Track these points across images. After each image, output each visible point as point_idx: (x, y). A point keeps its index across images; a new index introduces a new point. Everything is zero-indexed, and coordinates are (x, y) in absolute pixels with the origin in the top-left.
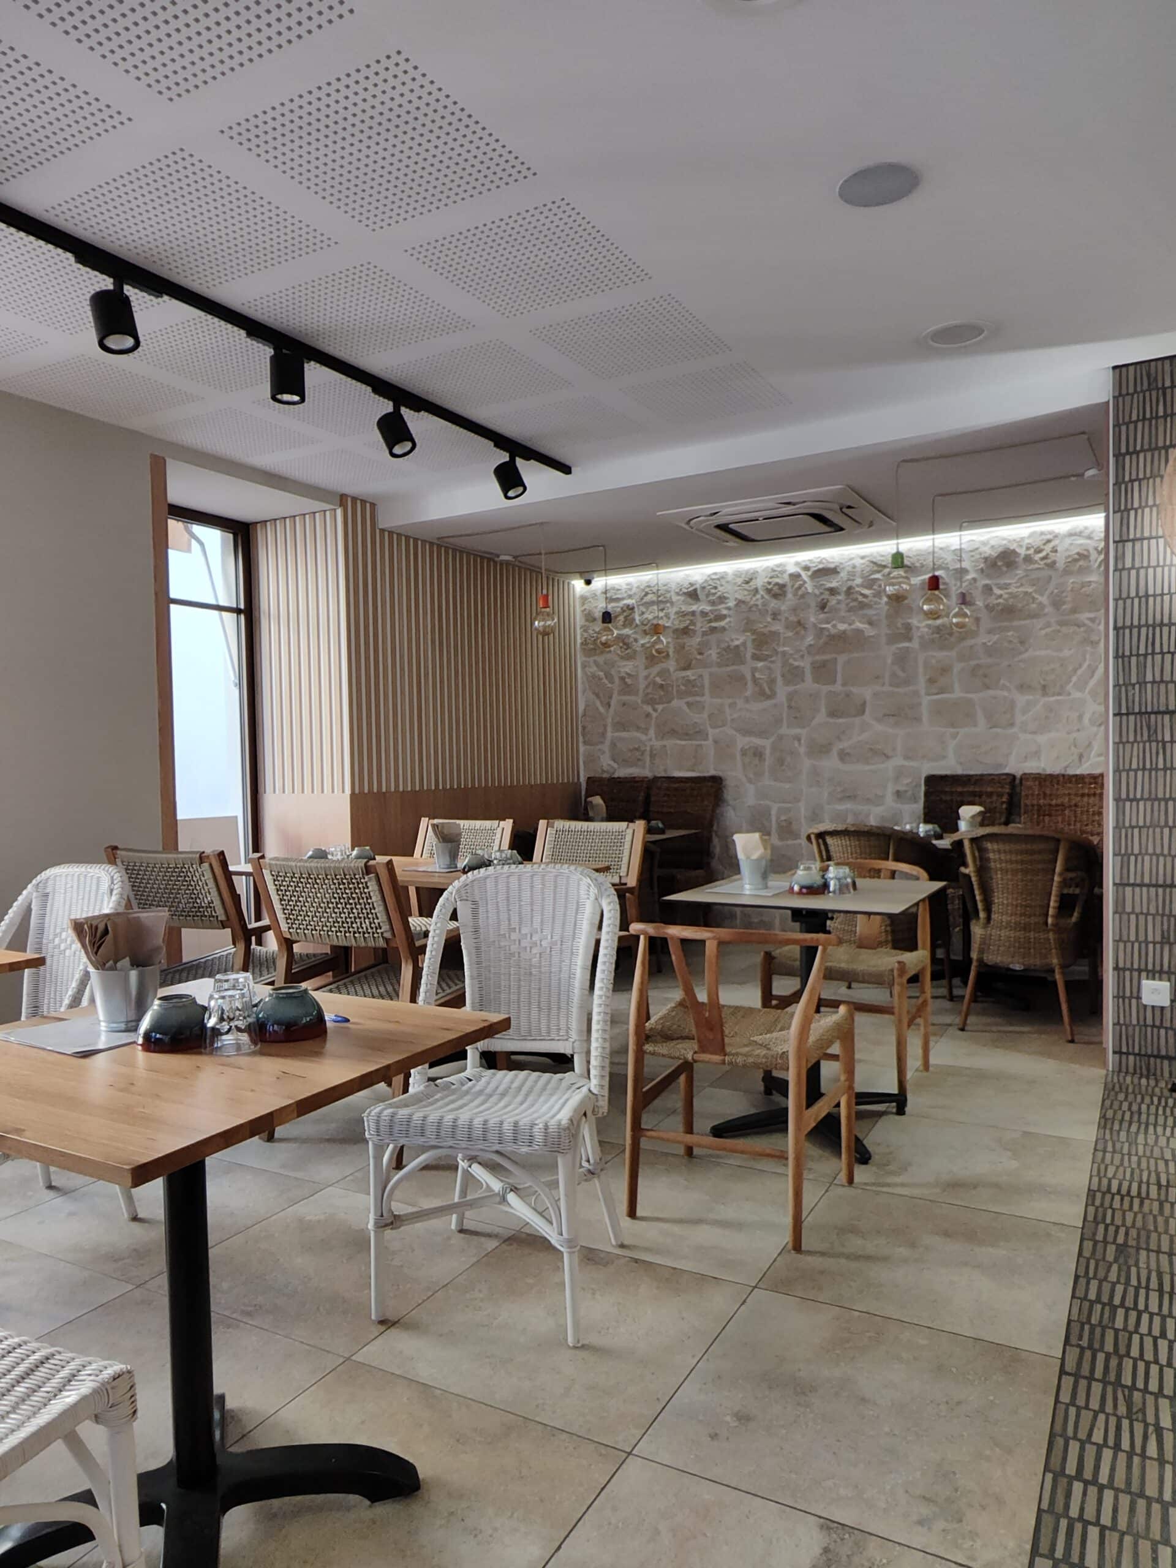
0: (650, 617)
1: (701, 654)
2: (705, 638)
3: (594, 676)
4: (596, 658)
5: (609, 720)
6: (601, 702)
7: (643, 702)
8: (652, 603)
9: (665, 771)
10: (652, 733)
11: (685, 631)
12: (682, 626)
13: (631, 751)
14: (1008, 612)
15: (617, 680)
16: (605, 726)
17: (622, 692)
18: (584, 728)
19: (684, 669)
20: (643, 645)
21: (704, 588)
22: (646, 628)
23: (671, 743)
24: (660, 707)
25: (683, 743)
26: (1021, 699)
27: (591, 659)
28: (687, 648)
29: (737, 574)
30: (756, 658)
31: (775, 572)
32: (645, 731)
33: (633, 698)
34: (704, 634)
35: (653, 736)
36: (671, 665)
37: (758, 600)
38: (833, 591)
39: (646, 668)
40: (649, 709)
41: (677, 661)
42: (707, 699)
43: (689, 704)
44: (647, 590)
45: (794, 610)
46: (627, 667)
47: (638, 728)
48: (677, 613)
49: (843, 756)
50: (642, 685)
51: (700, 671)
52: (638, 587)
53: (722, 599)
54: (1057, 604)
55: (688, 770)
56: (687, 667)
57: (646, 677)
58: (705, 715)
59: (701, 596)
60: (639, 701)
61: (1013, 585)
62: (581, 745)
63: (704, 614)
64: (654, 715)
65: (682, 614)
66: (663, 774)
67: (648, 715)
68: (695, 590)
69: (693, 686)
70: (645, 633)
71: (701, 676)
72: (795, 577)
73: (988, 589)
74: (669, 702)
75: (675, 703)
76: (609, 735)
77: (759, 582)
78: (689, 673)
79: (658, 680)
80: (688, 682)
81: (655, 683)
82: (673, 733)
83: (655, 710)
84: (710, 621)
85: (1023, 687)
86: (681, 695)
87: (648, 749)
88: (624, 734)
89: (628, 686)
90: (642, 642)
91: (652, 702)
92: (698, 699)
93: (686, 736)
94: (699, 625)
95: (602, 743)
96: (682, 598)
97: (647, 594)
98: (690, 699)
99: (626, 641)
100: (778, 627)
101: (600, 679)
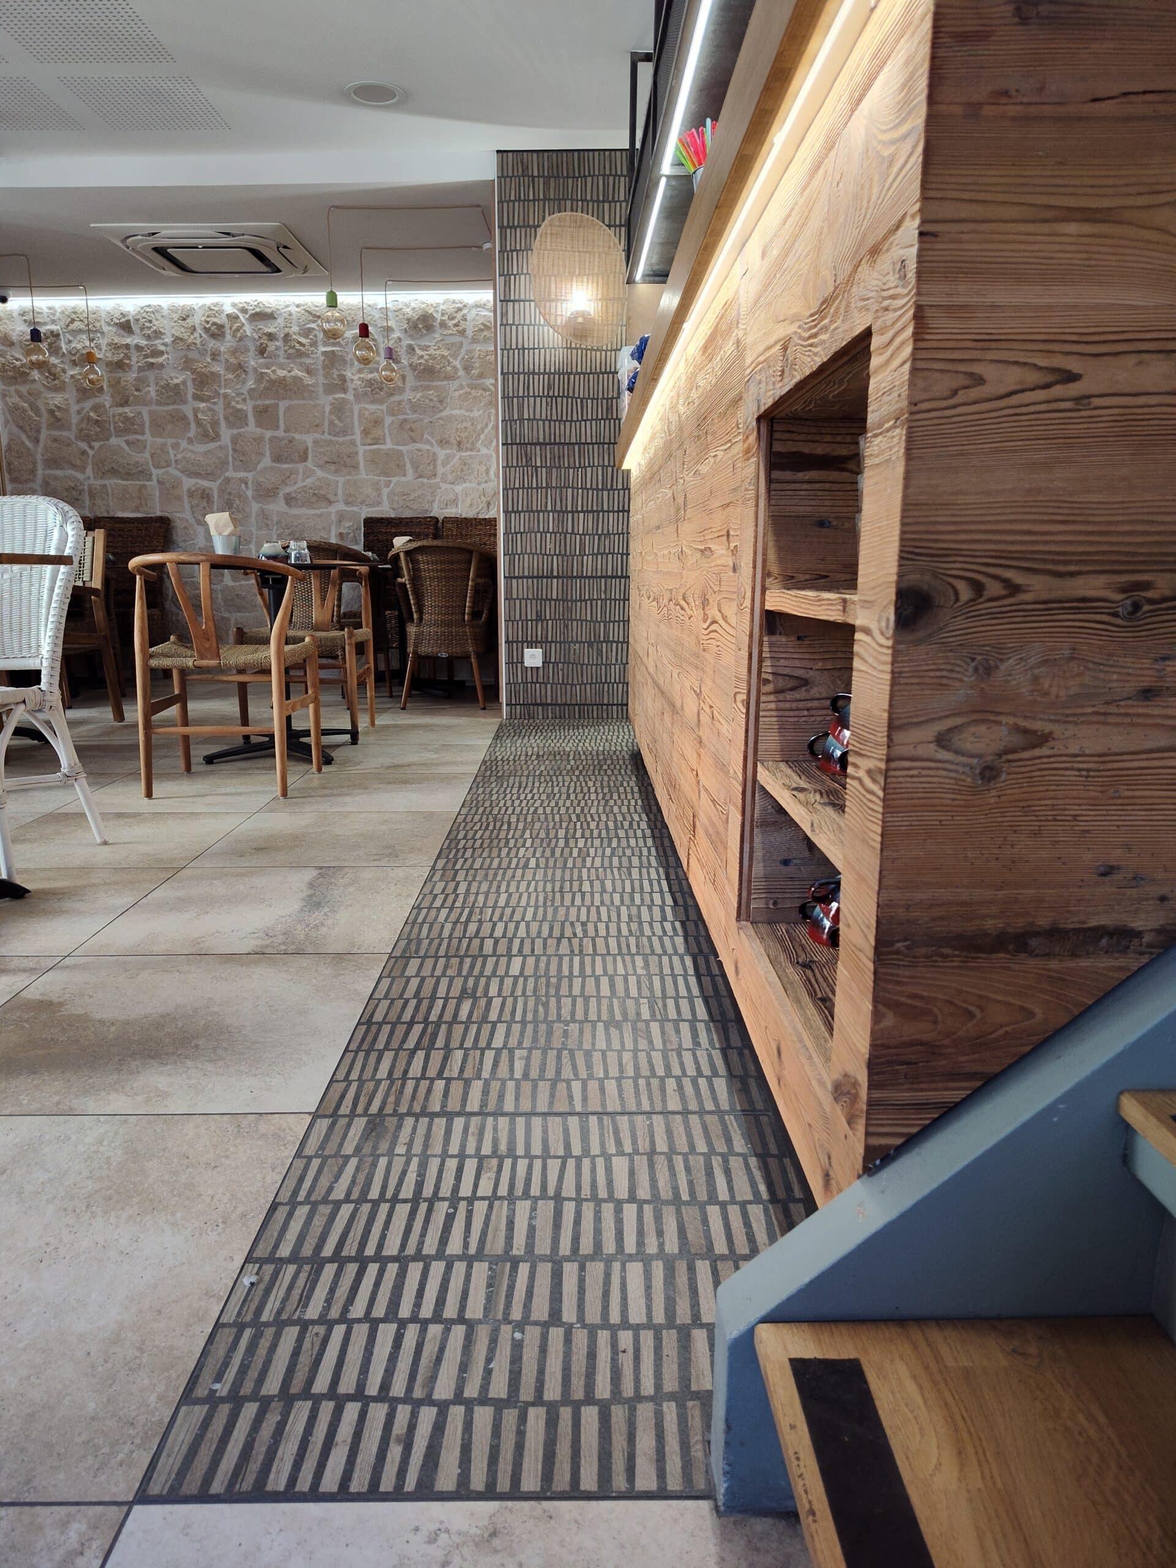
0: (79, 346)
1: (138, 390)
2: (142, 374)
3: (16, 407)
4: (18, 387)
5: (39, 457)
6: (29, 437)
7: (78, 438)
8: (81, 331)
9: (108, 512)
10: (89, 471)
11: (120, 365)
12: (115, 359)
13: (67, 490)
14: (428, 372)
15: (45, 415)
16: (34, 463)
17: (51, 426)
18: (9, 464)
19: (122, 405)
20: (72, 376)
21: (138, 320)
22: (75, 358)
23: (112, 482)
24: (96, 445)
25: (125, 483)
26: (442, 453)
27: (12, 388)
28: (123, 384)
29: (173, 310)
30: (197, 397)
31: (211, 311)
32: (82, 469)
33: (65, 434)
34: (140, 369)
35: (92, 476)
36: (106, 400)
37: (197, 337)
38: (271, 337)
39: (78, 402)
40: (83, 445)
41: (112, 396)
42: (147, 437)
43: (128, 442)
44: (74, 316)
45: (234, 352)
46: (56, 399)
47: (74, 466)
48: (109, 345)
49: (289, 500)
50: (75, 419)
51: (139, 408)
52: (63, 313)
53: (158, 334)
54: (467, 369)
55: (133, 511)
56: (125, 403)
57: (79, 412)
58: (147, 455)
59: (135, 328)
60: (73, 437)
61: (431, 348)
62: (7, 482)
63: (138, 348)
64: (91, 452)
65: (114, 347)
66: (105, 515)
67: (84, 453)
68: (128, 321)
69: (133, 424)
70: (74, 363)
71: (140, 413)
72: (233, 318)
73: (411, 349)
74: (107, 439)
75: (114, 441)
76: (40, 472)
77: (197, 320)
78: (127, 410)
79: (92, 414)
80: (126, 419)
81: (89, 419)
82: (114, 472)
83: (92, 448)
84: (146, 356)
85: (443, 442)
86: (119, 432)
87: (86, 487)
88: (59, 473)
89: (59, 420)
90: (72, 373)
91: (87, 439)
92: (139, 437)
93: (128, 475)
94: (134, 359)
95: (33, 481)
96: (114, 329)
97: (73, 321)
98: (131, 437)
99: (53, 370)
100: (218, 368)
101: (24, 411)
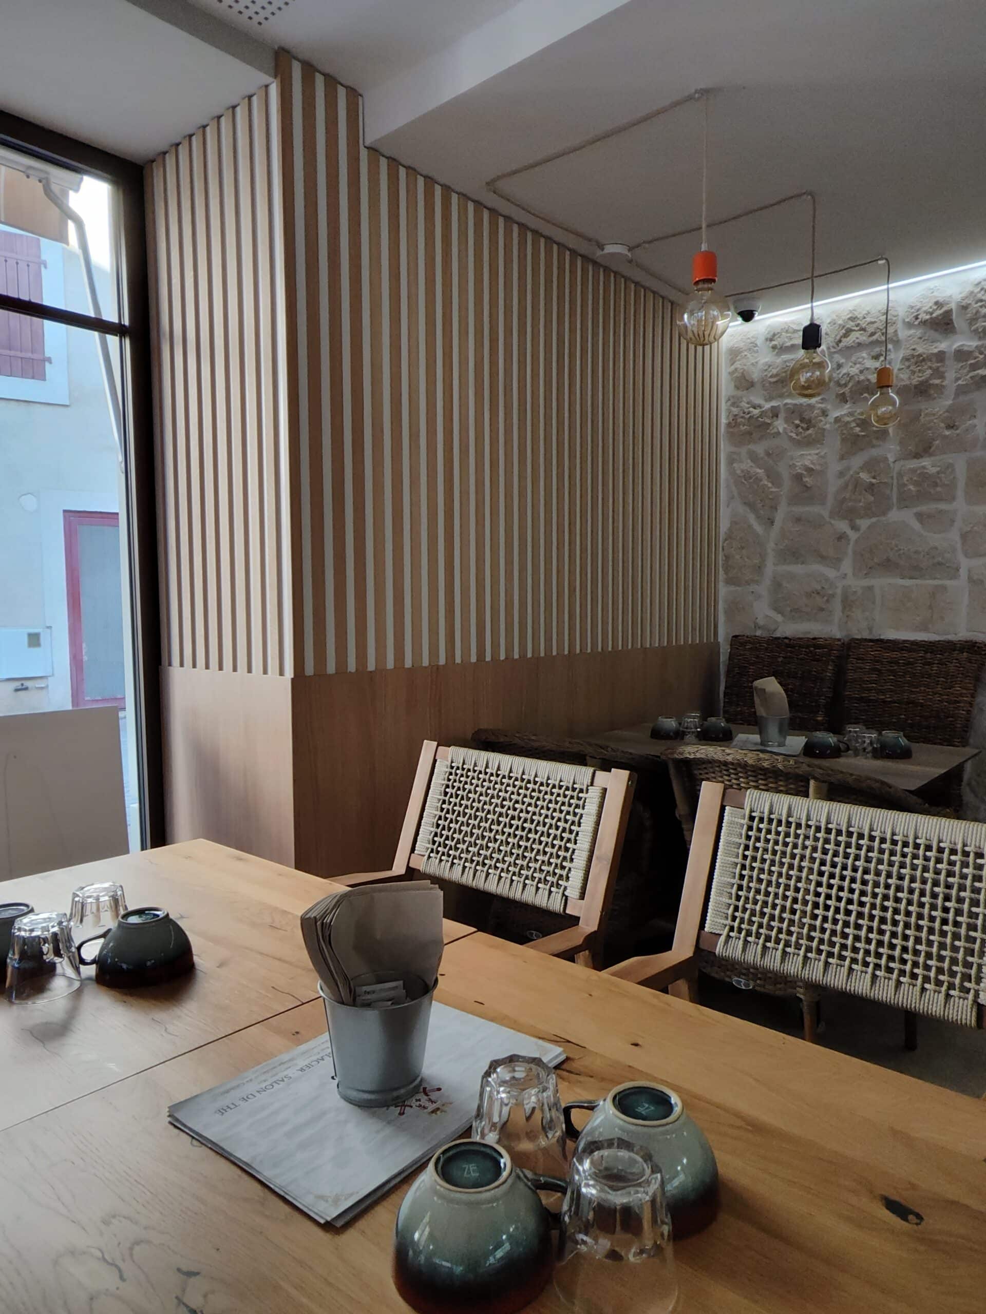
0: (854, 371)
1: (949, 427)
2: (962, 398)
3: (747, 476)
4: (752, 447)
5: (771, 545)
6: (758, 517)
7: (832, 515)
8: (860, 346)
9: (870, 629)
10: (847, 566)
11: (923, 390)
12: (915, 380)
13: (809, 595)
15: (787, 482)
16: (763, 557)
17: (795, 500)
18: (727, 558)
19: (917, 456)
20: (837, 420)
21: (965, 308)
22: (846, 390)
23: (885, 583)
24: (864, 523)
25: (907, 582)
27: (743, 450)
28: (922, 419)
32: (836, 562)
33: (815, 509)
34: (961, 391)
35: (849, 571)
36: (890, 450)
39: (842, 458)
40: (843, 526)
41: (901, 443)
42: (960, 506)
43: (920, 517)
44: (851, 324)
46: (807, 457)
47: (823, 558)
48: (906, 359)
50: (833, 485)
51: (949, 458)
52: (833, 323)
55: (917, 629)
56: (925, 450)
57: (841, 474)
58: (954, 536)
59: (959, 322)
60: (826, 514)
62: (721, 585)
63: (961, 355)
64: (853, 535)
65: (918, 360)
66: (866, 635)
67: (842, 537)
68: (949, 313)
69: (936, 485)
70: (843, 399)
71: (950, 466)
74: (884, 513)
75: (895, 515)
76: (770, 568)
78: (926, 462)
79: (865, 476)
80: (923, 477)
81: (857, 483)
82: (888, 566)
83: (854, 528)
84: (974, 367)
86: (905, 501)
87: (839, 591)
88: (798, 569)
89: (807, 488)
90: (837, 414)
91: (850, 514)
92: (943, 506)
93: (916, 571)
94: (950, 375)
95: (757, 582)
96: (919, 332)
97: (848, 332)
98: (923, 508)
99: (806, 415)
101: (758, 480)
